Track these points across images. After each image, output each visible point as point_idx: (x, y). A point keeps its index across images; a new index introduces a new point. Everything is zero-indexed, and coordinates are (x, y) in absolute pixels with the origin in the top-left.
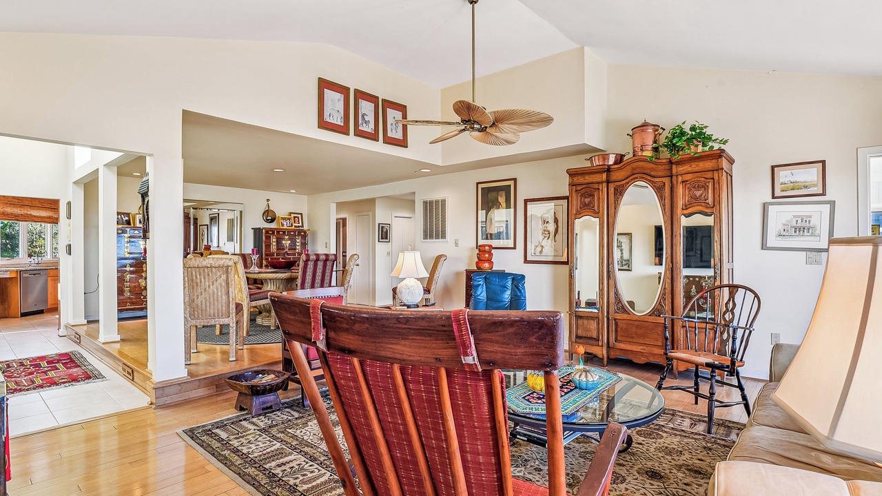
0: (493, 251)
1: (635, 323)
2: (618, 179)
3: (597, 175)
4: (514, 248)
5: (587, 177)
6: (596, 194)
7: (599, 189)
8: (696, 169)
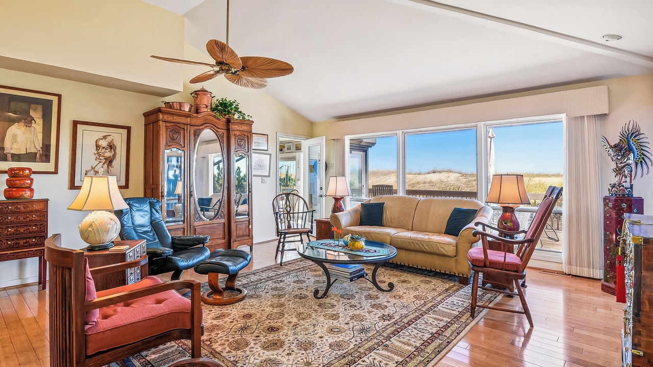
0: (33, 176)
1: (207, 226)
2: (196, 124)
3: (183, 118)
4: (56, 172)
5: (175, 118)
6: (182, 132)
7: (184, 129)
8: (241, 129)
